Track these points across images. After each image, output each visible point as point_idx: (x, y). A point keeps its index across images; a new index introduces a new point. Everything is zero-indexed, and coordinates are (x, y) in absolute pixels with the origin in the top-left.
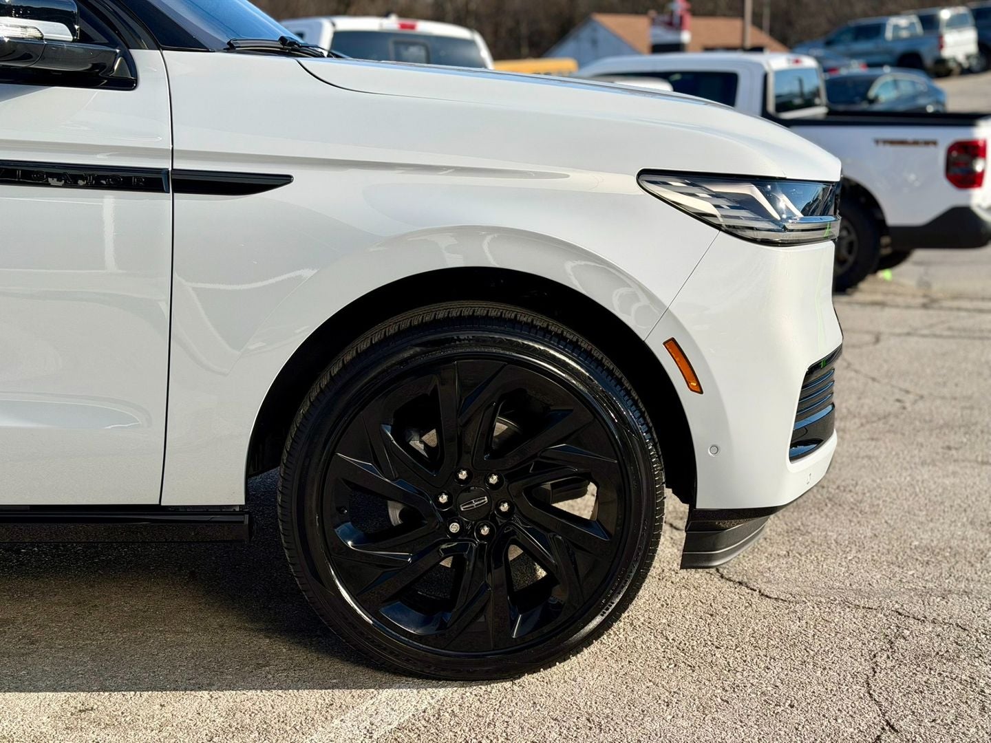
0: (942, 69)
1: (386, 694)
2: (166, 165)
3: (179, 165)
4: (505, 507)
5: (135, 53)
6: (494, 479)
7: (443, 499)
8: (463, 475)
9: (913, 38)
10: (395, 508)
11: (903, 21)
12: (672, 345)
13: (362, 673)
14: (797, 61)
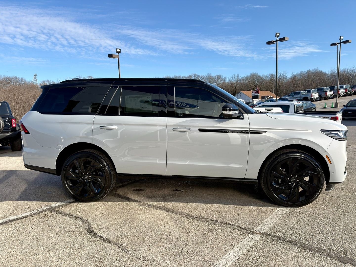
0: (312, 100)
1: (280, 208)
2: (249, 130)
3: (251, 130)
4: (298, 180)
5: (243, 114)
6: (296, 176)
7: (288, 179)
8: (291, 175)
9: (306, 94)
10: (280, 180)
11: (304, 92)
12: (327, 156)
13: (274, 205)
14: (299, 103)
